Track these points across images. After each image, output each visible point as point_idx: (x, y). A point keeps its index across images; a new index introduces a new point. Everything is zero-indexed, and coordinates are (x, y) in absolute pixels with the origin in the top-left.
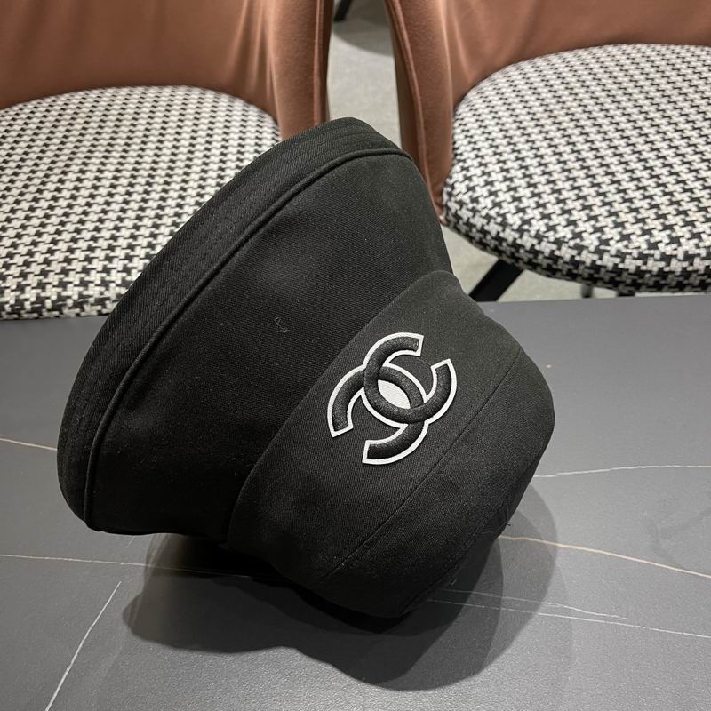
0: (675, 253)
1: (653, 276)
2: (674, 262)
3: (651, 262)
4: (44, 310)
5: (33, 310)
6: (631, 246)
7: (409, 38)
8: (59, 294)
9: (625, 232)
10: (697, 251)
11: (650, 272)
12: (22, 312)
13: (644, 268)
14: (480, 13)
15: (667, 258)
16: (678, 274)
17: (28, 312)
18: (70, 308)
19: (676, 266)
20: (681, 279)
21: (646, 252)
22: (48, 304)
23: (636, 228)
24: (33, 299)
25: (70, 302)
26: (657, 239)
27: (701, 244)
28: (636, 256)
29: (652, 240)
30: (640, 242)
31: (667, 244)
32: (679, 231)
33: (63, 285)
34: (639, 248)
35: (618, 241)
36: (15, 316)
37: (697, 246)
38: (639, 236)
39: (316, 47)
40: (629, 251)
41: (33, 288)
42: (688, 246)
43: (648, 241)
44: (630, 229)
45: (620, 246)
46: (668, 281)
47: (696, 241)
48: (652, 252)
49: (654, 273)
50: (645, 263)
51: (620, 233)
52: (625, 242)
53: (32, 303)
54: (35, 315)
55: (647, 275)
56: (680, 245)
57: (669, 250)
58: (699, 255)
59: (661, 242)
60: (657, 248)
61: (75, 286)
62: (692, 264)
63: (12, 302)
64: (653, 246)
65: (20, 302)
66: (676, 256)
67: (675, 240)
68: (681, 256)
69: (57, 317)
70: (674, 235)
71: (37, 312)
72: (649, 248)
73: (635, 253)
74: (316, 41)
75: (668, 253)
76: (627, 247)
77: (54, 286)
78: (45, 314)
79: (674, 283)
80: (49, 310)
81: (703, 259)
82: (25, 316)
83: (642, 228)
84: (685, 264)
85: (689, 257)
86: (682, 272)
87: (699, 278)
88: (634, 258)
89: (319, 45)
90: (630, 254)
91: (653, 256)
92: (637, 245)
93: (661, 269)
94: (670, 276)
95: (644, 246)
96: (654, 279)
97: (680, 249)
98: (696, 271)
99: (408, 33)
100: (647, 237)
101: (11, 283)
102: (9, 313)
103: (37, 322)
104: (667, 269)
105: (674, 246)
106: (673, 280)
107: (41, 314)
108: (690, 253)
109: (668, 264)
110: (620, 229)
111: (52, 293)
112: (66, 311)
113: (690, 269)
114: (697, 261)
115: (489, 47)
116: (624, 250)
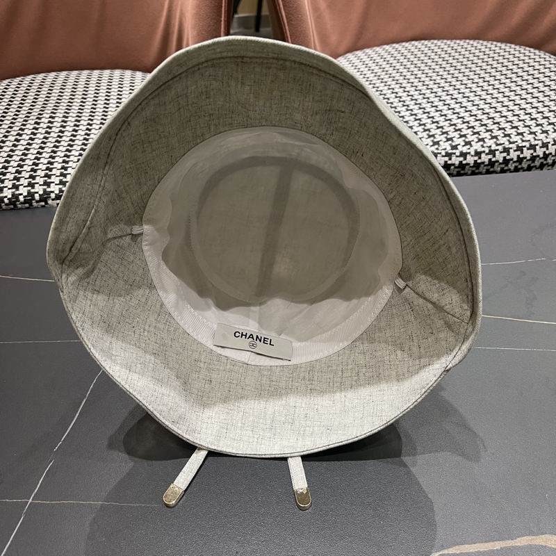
0: (468, 151)
1: (456, 167)
2: (468, 157)
3: (454, 158)
4: (34, 201)
5: (25, 202)
6: (440, 148)
7: (286, 16)
8: (44, 190)
9: (435, 140)
10: (483, 149)
11: (454, 165)
12: (18, 203)
13: (449, 162)
14: (327, 16)
15: (464, 155)
16: (472, 165)
17: (21, 203)
18: (53, 200)
19: (470, 160)
20: (474, 169)
21: (450, 151)
22: (37, 197)
23: (443, 138)
24: (25, 194)
25: (53, 196)
26: (457, 143)
27: (485, 145)
28: (444, 154)
29: (454, 144)
30: (446, 146)
31: (463, 146)
32: (470, 138)
33: (47, 184)
34: (445, 149)
35: (431, 146)
36: (12, 206)
37: (483, 146)
38: (445, 142)
39: (223, 23)
40: (439, 151)
41: (24, 187)
42: (477, 146)
43: (450, 144)
44: (438, 138)
45: (433, 149)
46: (466, 171)
47: (481, 143)
48: (454, 151)
49: (457, 165)
50: (450, 159)
51: (433, 141)
52: (436, 146)
53: (25, 197)
54: (27, 205)
55: (452, 167)
56: (471, 146)
57: (465, 150)
58: (484, 152)
59: (459, 144)
60: (457, 149)
61: (56, 184)
62: (480, 158)
63: (10, 196)
64: (455, 147)
65: (15, 197)
66: (469, 153)
67: (468, 143)
68: (473, 153)
69: (43, 206)
70: (467, 140)
71: (28, 203)
72: (452, 149)
73: (443, 153)
74: (223, 19)
75: (464, 152)
76: (437, 149)
77: (40, 185)
78: (35, 204)
79: (470, 172)
80: (37, 202)
81: (487, 154)
82: (19, 206)
83: (446, 137)
84: (476, 158)
85: (478, 154)
86: (474, 163)
87: (485, 168)
88: (443, 156)
89: (225, 21)
90: (440, 153)
91: (455, 154)
92: (444, 148)
93: (461, 162)
94: (467, 167)
95: (449, 148)
96: (457, 170)
97: (472, 148)
98: (483, 163)
99: (285, 12)
100: (450, 142)
101: (8, 184)
102: (6, 205)
103: (29, 211)
104: (464, 162)
105: (468, 147)
106: (469, 170)
107: (31, 204)
108: (478, 150)
109: (465, 159)
110: (432, 139)
111: (39, 189)
112: (50, 202)
113: (479, 161)
114: (483, 155)
115: (334, 39)
116: (436, 151)
